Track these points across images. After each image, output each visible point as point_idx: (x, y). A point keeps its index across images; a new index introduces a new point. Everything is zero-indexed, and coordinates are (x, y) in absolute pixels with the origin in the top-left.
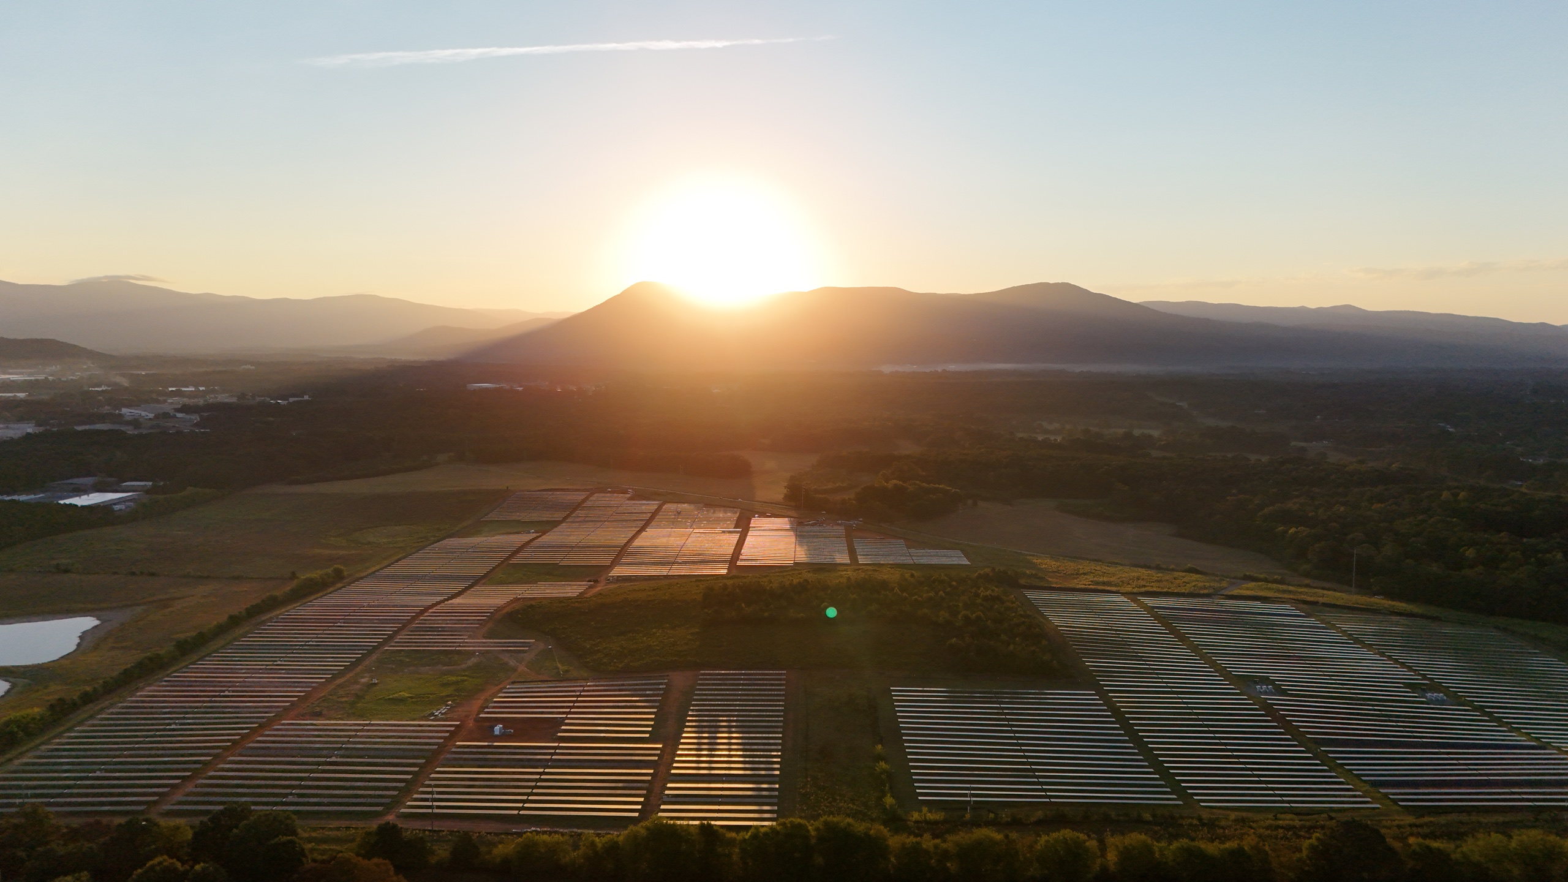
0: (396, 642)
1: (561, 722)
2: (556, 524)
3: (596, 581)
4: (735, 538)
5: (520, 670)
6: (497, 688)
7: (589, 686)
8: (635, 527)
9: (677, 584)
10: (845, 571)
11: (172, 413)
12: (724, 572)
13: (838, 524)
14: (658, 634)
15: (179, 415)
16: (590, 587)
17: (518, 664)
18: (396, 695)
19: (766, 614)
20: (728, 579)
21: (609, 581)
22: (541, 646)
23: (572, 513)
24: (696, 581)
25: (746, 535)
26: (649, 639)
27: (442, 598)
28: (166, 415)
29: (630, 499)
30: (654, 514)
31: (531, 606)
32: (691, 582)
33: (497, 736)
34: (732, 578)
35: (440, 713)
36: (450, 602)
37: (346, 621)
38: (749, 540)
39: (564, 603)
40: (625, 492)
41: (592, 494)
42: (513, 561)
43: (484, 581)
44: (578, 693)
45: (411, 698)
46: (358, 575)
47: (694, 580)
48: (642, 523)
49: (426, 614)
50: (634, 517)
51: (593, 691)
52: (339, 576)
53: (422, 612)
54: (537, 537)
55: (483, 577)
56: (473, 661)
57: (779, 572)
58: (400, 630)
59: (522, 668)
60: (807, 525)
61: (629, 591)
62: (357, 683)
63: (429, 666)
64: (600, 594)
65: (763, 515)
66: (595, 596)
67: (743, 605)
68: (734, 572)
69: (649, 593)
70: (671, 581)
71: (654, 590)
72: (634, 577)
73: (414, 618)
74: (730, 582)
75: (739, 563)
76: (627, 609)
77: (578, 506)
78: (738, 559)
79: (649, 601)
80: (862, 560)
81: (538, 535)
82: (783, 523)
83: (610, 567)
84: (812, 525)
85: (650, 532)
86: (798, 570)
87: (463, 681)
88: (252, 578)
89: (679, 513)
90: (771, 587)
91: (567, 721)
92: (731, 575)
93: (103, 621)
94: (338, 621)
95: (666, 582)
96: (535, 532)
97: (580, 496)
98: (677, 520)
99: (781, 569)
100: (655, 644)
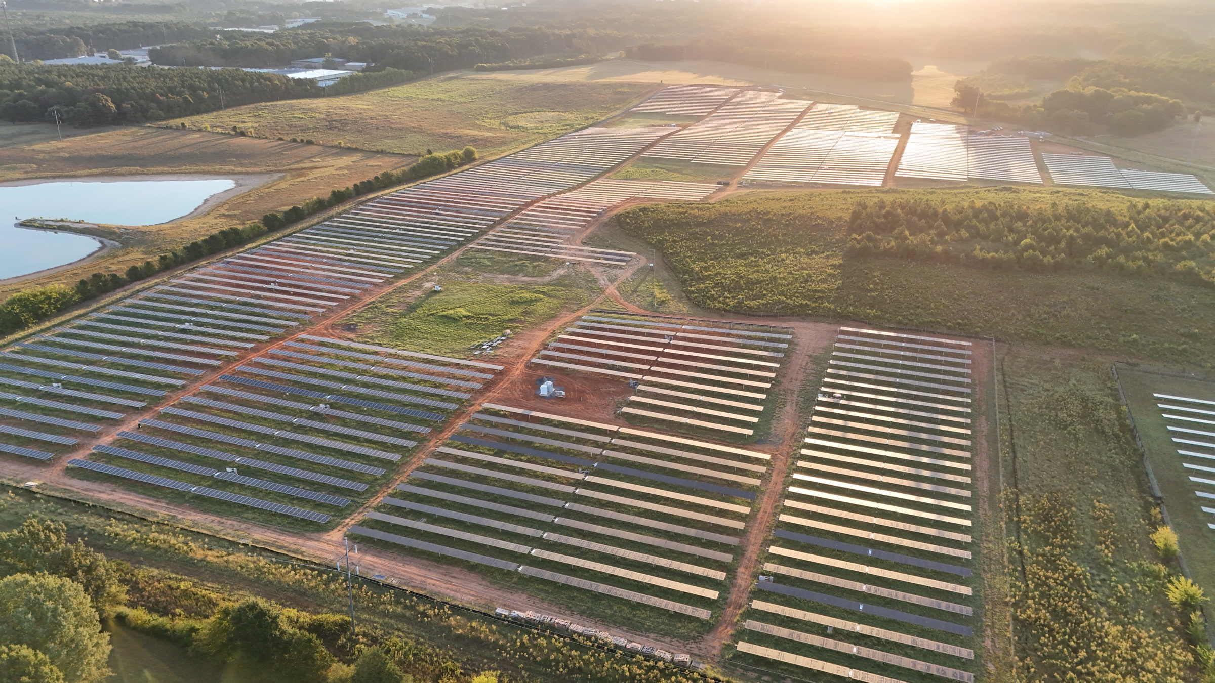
0: (488, 240)
1: (630, 387)
2: (698, 119)
3: (727, 184)
4: (893, 144)
5: (608, 292)
6: (574, 315)
7: (685, 331)
8: (781, 126)
9: (820, 194)
10: (1038, 192)
11: (420, 13)
12: (878, 183)
13: (1020, 135)
14: (787, 261)
15: (425, 16)
16: (720, 190)
17: (609, 283)
18: (451, 312)
19: (939, 249)
20: (883, 192)
21: (741, 185)
22: (643, 261)
23: (717, 109)
24: (844, 192)
25: (905, 142)
26: (775, 268)
27: (556, 191)
28: (414, 15)
29: (780, 97)
30: (803, 114)
31: (644, 210)
32: (837, 193)
33: (543, 397)
34: (888, 192)
35: (490, 346)
36: (563, 195)
37: (446, 208)
38: (910, 149)
39: (683, 208)
40: (775, 90)
41: (742, 91)
42: (646, 154)
43: (609, 174)
44: (667, 341)
45: (467, 317)
46: (490, 159)
47: (841, 190)
48: (787, 123)
49: (530, 208)
50: (779, 115)
51: (689, 340)
52: (469, 158)
53: (528, 205)
54: (677, 131)
55: (608, 171)
56: (561, 272)
57: (948, 188)
58: (496, 223)
59: (611, 290)
60: (980, 134)
61: (761, 199)
62: (419, 287)
63: (508, 273)
64: (727, 201)
65: (925, 120)
66: (720, 203)
67: (907, 233)
68: (890, 185)
69: (785, 204)
70: (813, 190)
71: (791, 200)
72: (770, 183)
73: (515, 212)
74: (888, 198)
75: (898, 174)
76: (754, 223)
77: (727, 101)
78: (896, 169)
79: (783, 215)
80: (1057, 179)
81: (678, 129)
82: (950, 130)
83: (744, 169)
84: (987, 134)
85: (795, 131)
86: (973, 187)
87: (537, 300)
88: (393, 153)
89: (831, 113)
90: (945, 210)
91: (640, 387)
92: (888, 188)
93: (238, 185)
94: (436, 207)
95: (808, 191)
96: (677, 126)
97: (729, 93)
98: (827, 121)
99: (952, 185)
100: (781, 276)
